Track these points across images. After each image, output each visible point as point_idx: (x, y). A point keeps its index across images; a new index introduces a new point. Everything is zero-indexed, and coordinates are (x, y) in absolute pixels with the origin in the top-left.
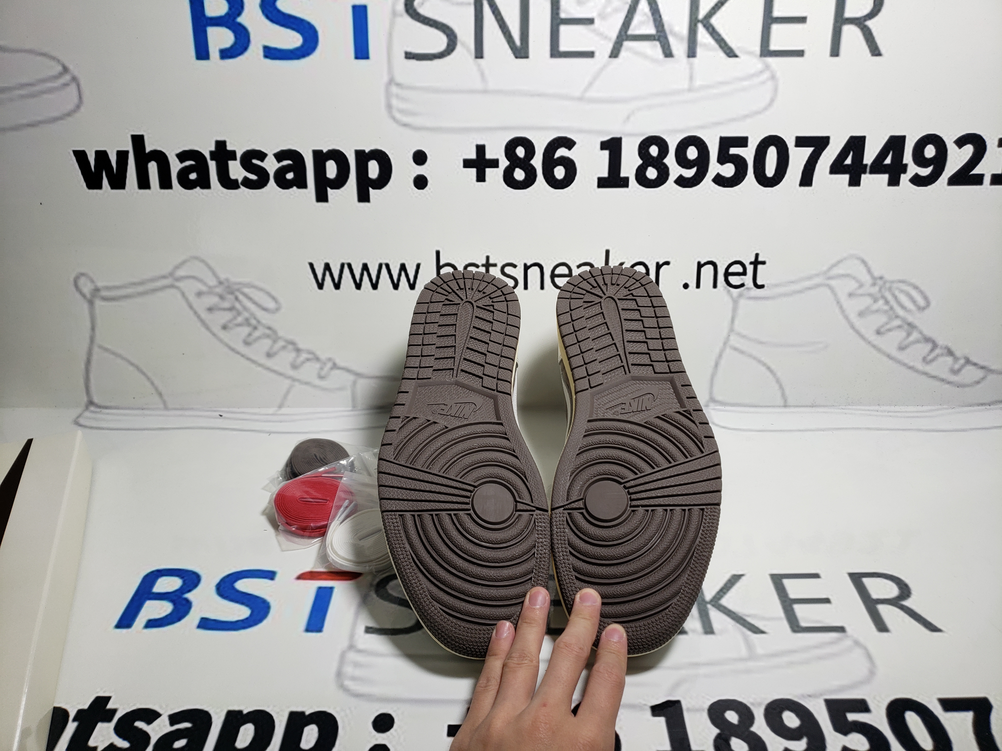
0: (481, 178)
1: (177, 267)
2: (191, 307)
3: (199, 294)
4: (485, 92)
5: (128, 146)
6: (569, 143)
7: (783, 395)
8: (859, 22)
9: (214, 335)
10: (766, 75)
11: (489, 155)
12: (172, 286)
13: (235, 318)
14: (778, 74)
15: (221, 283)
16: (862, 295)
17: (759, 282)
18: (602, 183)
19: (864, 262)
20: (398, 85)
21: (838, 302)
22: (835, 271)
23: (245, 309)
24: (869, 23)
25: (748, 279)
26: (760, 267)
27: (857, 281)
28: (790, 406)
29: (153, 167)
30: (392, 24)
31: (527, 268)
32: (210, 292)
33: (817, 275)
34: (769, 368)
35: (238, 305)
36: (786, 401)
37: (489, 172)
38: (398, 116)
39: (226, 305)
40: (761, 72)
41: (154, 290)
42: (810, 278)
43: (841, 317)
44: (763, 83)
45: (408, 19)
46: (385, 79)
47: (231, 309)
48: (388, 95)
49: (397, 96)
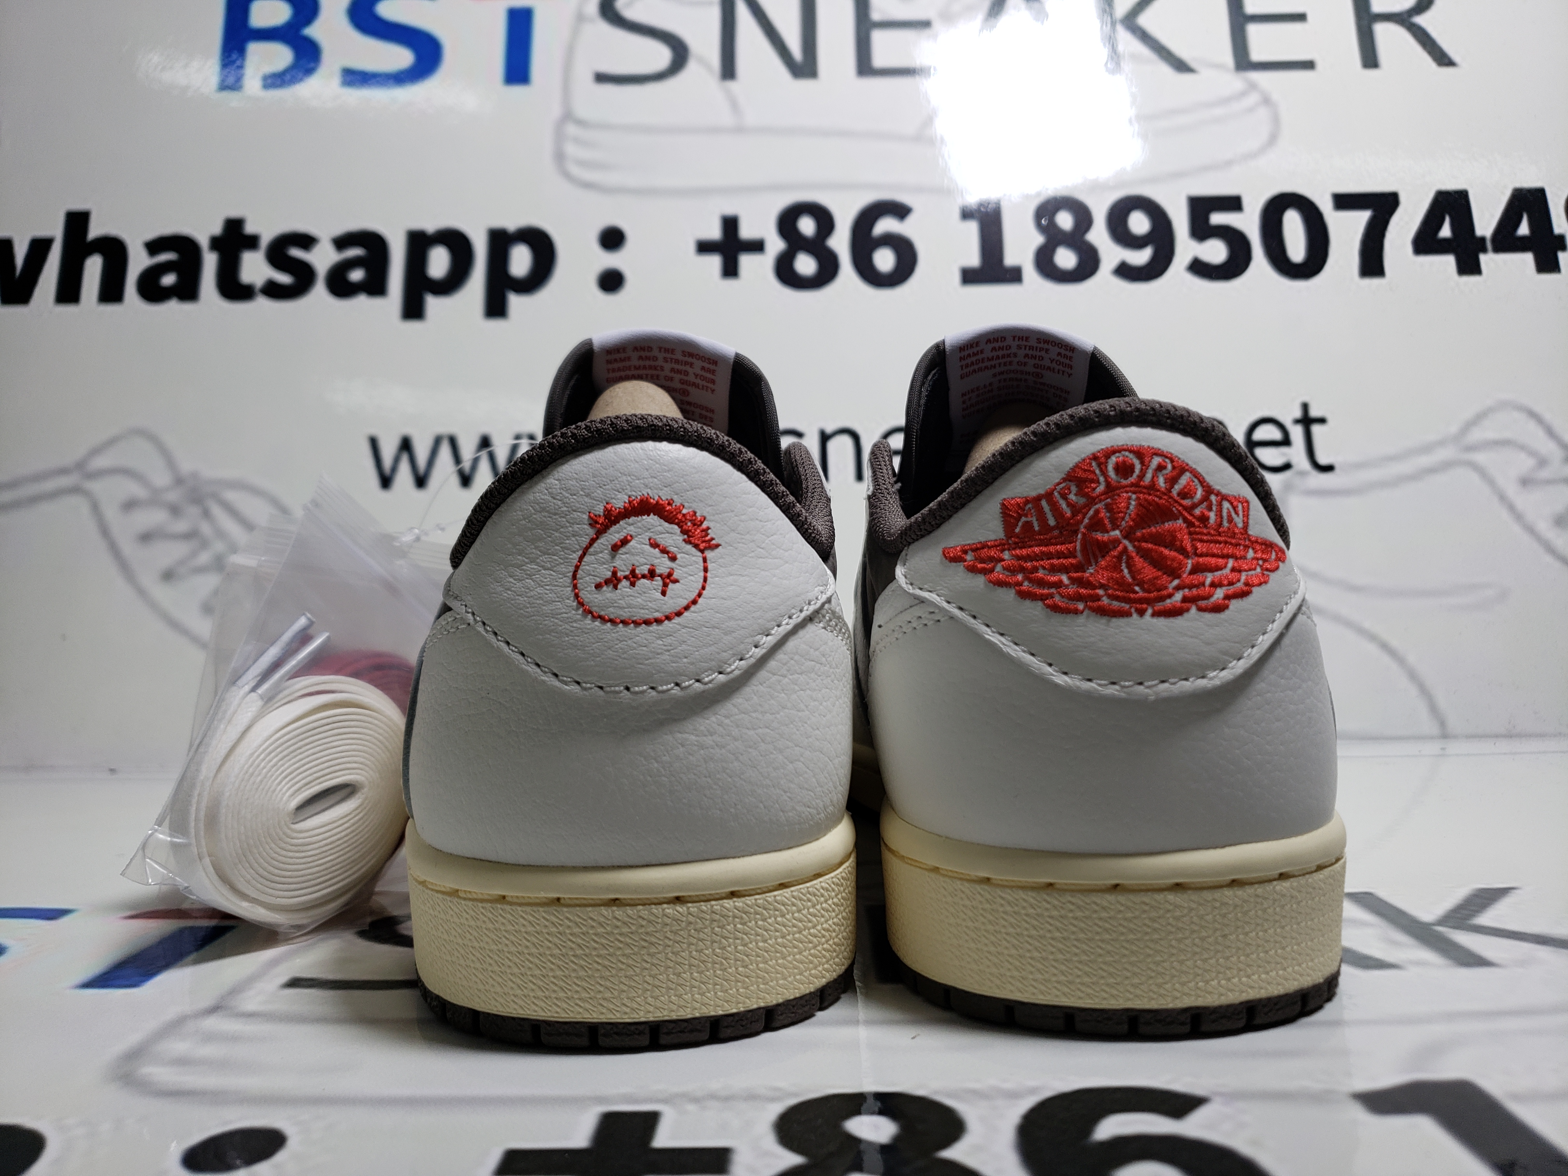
0: (730, 270)
1: (96, 451)
2: (105, 531)
3: (130, 505)
4: (740, 130)
5: (56, 230)
6: (901, 211)
7: (1433, 709)
8: (1403, 19)
9: (141, 592)
10: (1253, 98)
11: (746, 232)
12: (75, 490)
13: (194, 554)
14: (1275, 96)
15: (179, 481)
16: (1549, 482)
17: (1322, 460)
18: (969, 277)
19: (1533, 415)
20: (581, 123)
21: (1502, 498)
22: (1477, 435)
23: (221, 534)
24: (1420, 20)
25: (1297, 453)
26: (1316, 429)
27: (1532, 453)
28: (1455, 737)
29: (94, 267)
30: (576, 32)
31: (825, 438)
32: (155, 500)
33: (1441, 443)
34: (1385, 647)
35: (206, 529)
36: (1442, 724)
37: (746, 261)
38: (575, 170)
39: (181, 526)
40: (1243, 94)
41: (34, 500)
42: (1427, 449)
43: (1517, 529)
44: (1251, 110)
45: (605, 28)
46: (556, 111)
47: (191, 535)
48: (559, 137)
49: (577, 141)
